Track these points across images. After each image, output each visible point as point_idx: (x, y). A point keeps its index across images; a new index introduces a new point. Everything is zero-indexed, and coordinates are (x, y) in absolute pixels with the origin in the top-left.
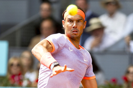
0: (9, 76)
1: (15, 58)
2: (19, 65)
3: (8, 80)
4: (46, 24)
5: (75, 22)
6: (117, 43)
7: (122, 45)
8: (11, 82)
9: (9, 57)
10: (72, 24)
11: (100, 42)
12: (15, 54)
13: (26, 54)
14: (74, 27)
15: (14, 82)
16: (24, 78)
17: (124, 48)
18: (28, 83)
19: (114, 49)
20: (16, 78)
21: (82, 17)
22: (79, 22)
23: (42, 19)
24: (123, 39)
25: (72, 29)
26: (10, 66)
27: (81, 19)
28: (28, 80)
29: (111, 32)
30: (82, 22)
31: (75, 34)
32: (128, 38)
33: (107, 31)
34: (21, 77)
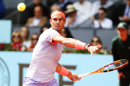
0: (12, 44)
1: (17, 32)
2: (19, 37)
3: (12, 47)
4: (37, 9)
5: (58, 20)
6: (85, 22)
7: (88, 23)
8: (13, 48)
9: (12, 31)
10: (56, 21)
11: (74, 21)
12: (16, 29)
13: (24, 29)
14: (57, 24)
15: (16, 48)
16: (22, 45)
17: (90, 25)
18: (25, 49)
19: (83, 26)
20: (17, 45)
21: (63, 17)
22: (61, 20)
23: (35, 6)
24: (89, 19)
25: (56, 25)
26: (13, 37)
27: (62, 19)
28: (25, 46)
29: (81, 14)
30: (63, 21)
31: (58, 28)
32: (93, 18)
33: (78, 13)
34: (21, 44)
